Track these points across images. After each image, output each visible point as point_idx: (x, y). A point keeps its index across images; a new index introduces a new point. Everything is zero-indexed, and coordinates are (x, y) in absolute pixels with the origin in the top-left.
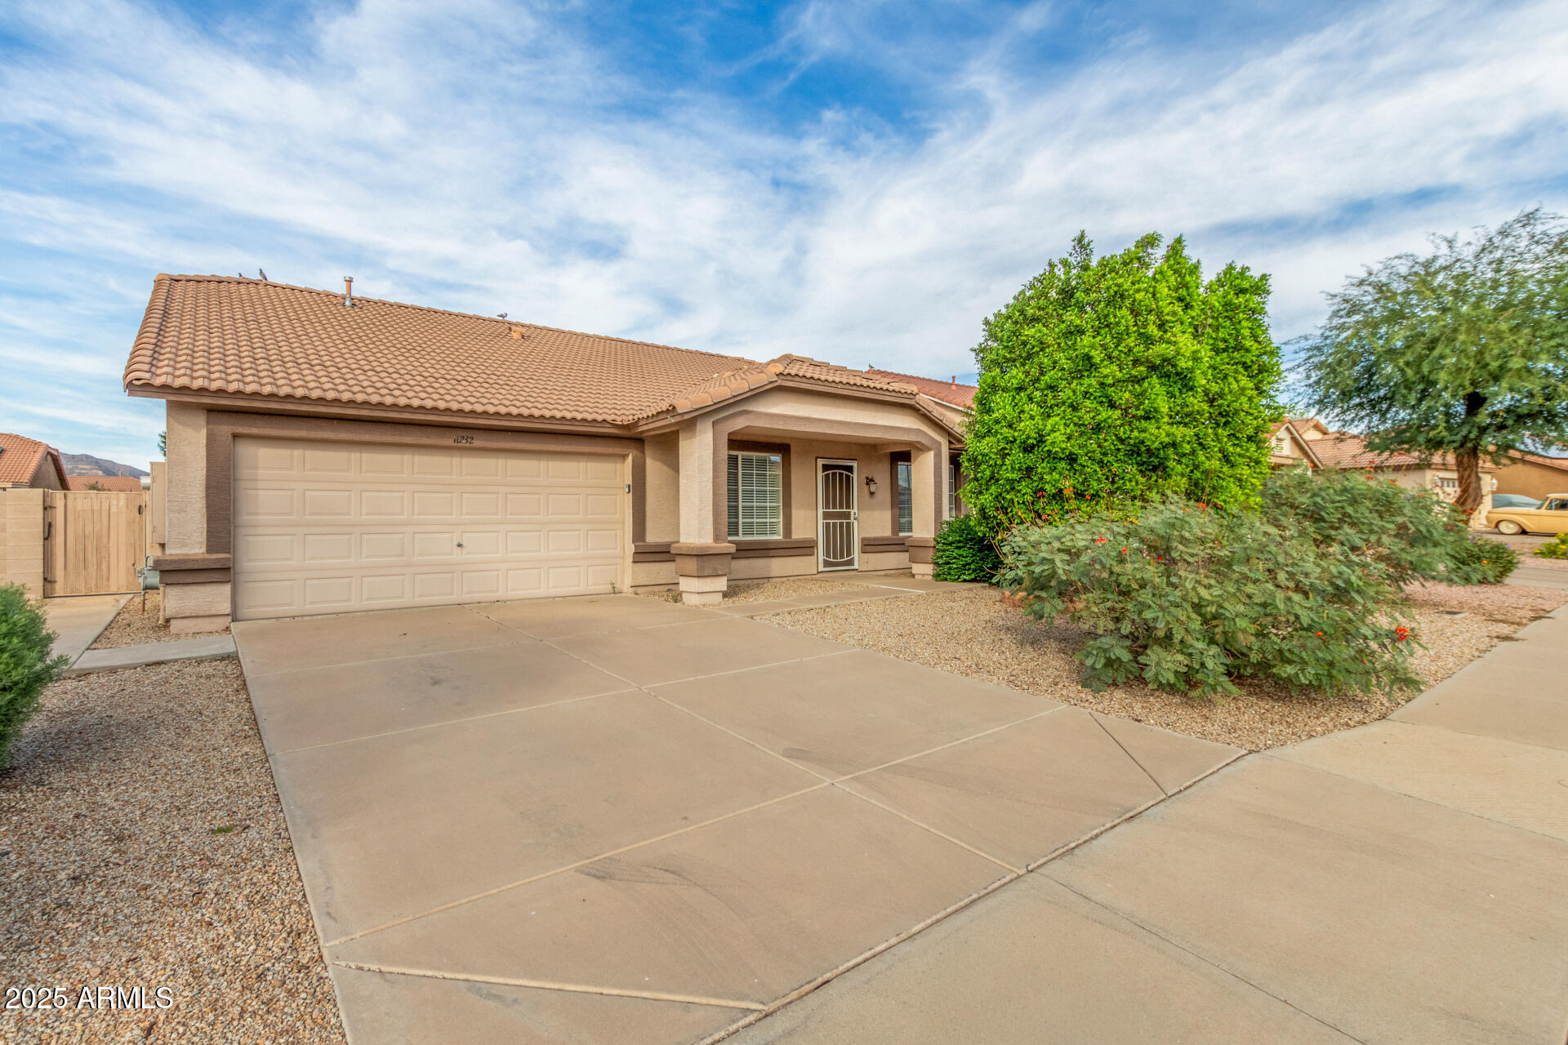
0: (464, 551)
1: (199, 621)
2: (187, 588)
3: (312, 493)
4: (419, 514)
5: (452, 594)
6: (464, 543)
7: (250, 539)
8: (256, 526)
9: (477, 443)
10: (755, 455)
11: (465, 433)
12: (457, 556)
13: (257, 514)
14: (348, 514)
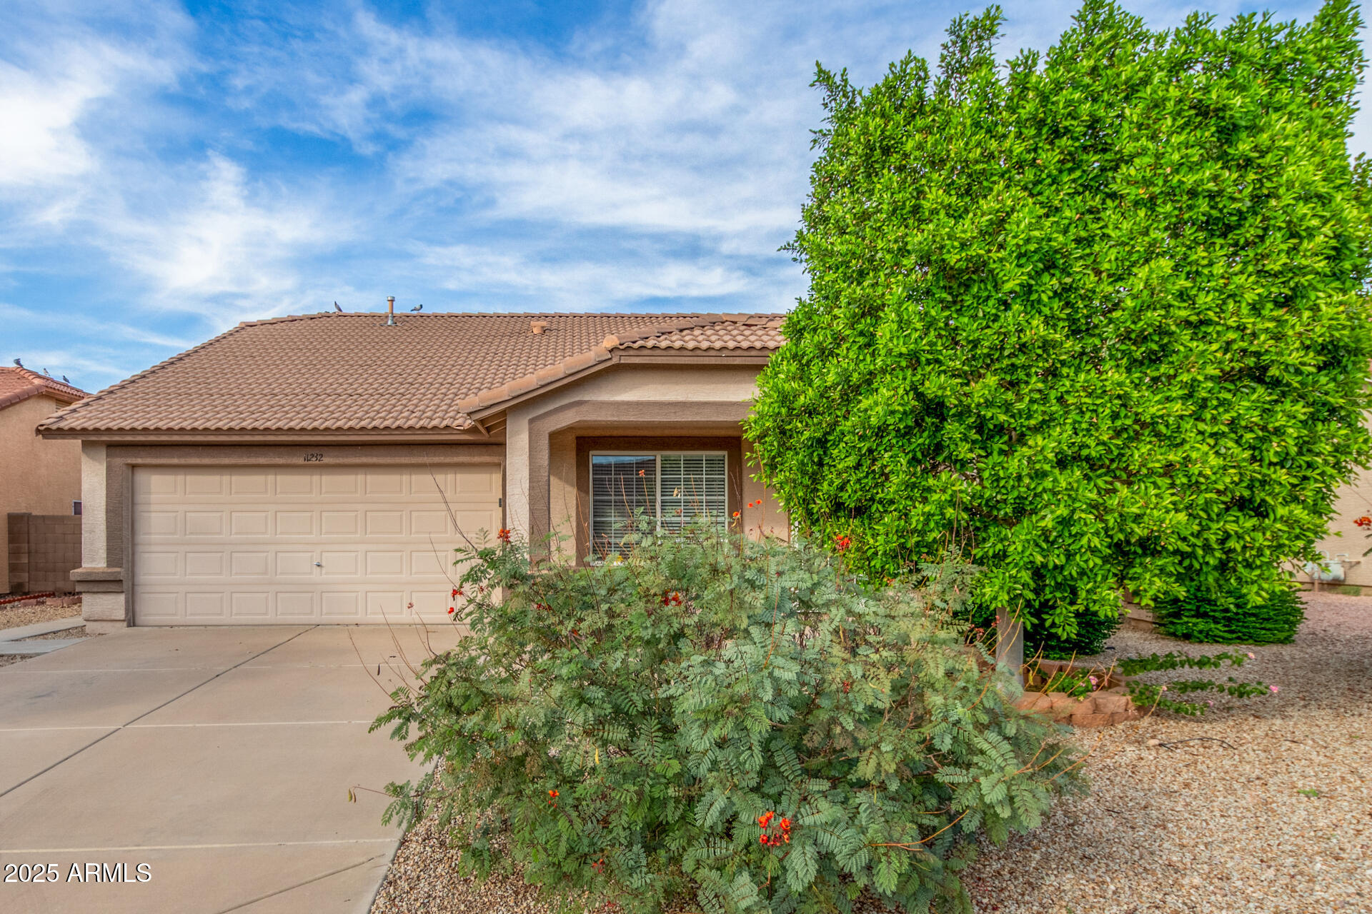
0: (324, 571)
1: (104, 624)
2: (96, 596)
3: (193, 514)
4: (281, 533)
5: (311, 613)
6: (323, 564)
7: (147, 555)
8: (150, 544)
9: (326, 460)
10: (682, 454)
11: (315, 451)
12: (316, 575)
13: (150, 534)
14: (220, 533)
